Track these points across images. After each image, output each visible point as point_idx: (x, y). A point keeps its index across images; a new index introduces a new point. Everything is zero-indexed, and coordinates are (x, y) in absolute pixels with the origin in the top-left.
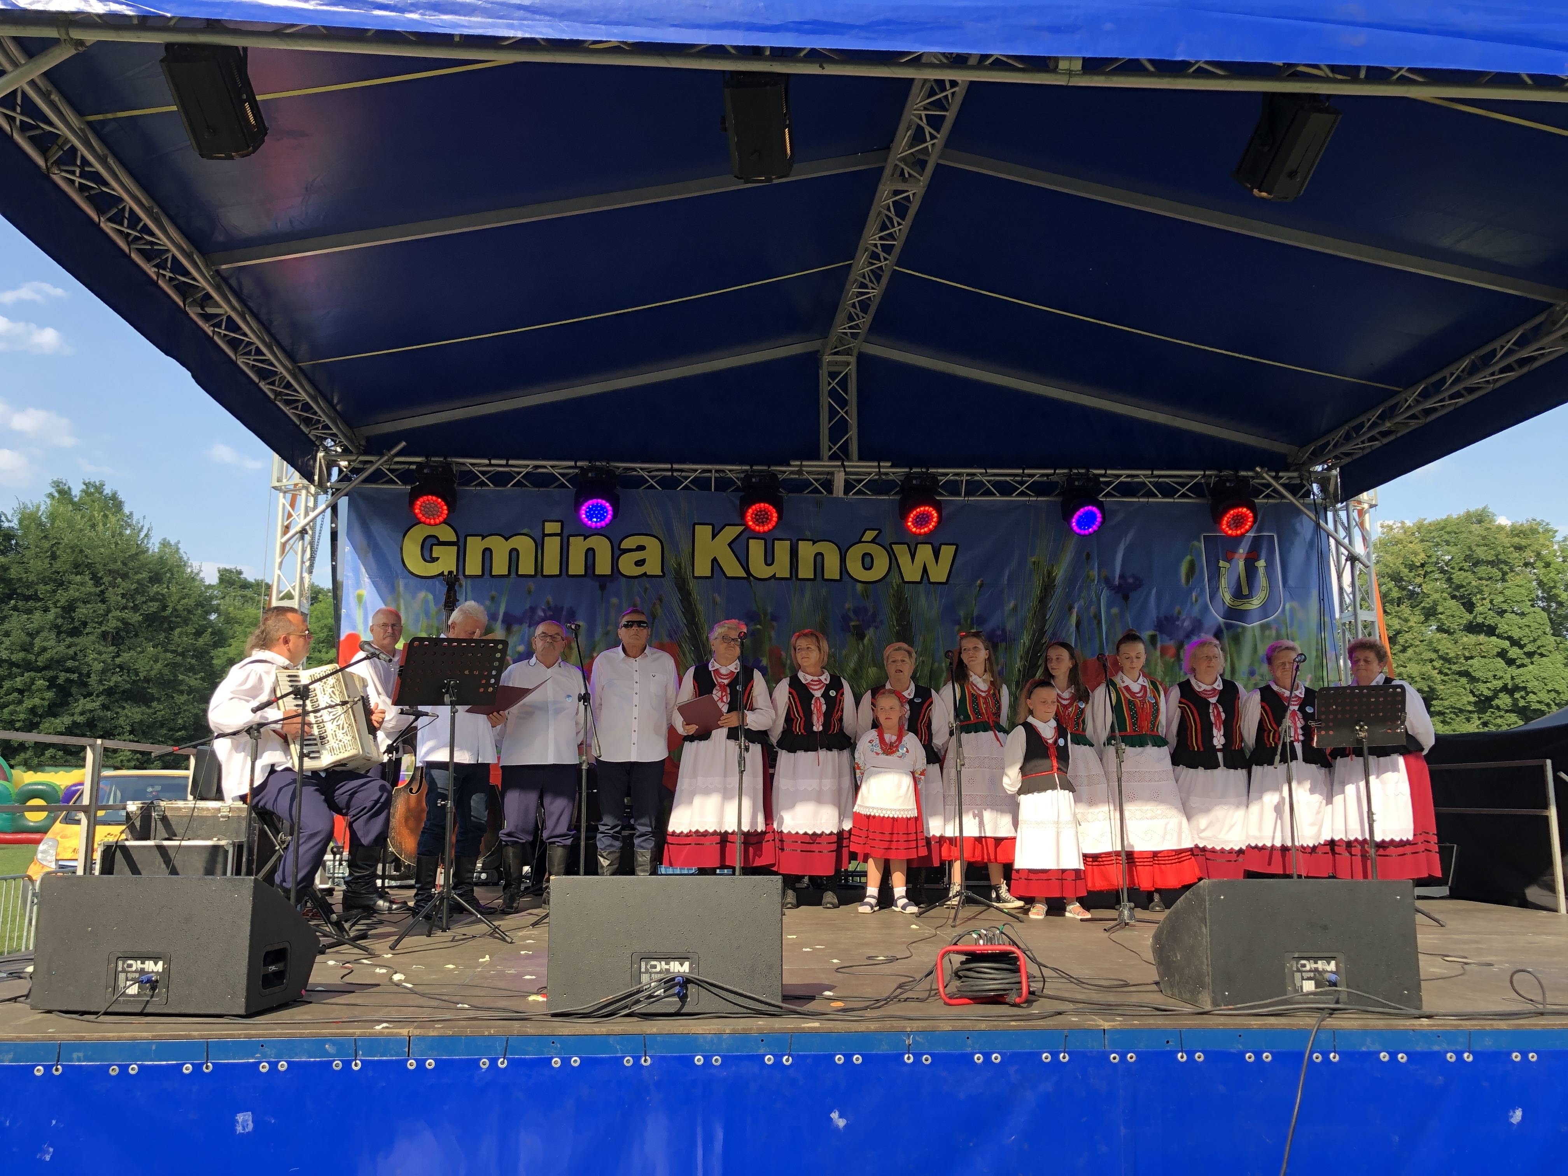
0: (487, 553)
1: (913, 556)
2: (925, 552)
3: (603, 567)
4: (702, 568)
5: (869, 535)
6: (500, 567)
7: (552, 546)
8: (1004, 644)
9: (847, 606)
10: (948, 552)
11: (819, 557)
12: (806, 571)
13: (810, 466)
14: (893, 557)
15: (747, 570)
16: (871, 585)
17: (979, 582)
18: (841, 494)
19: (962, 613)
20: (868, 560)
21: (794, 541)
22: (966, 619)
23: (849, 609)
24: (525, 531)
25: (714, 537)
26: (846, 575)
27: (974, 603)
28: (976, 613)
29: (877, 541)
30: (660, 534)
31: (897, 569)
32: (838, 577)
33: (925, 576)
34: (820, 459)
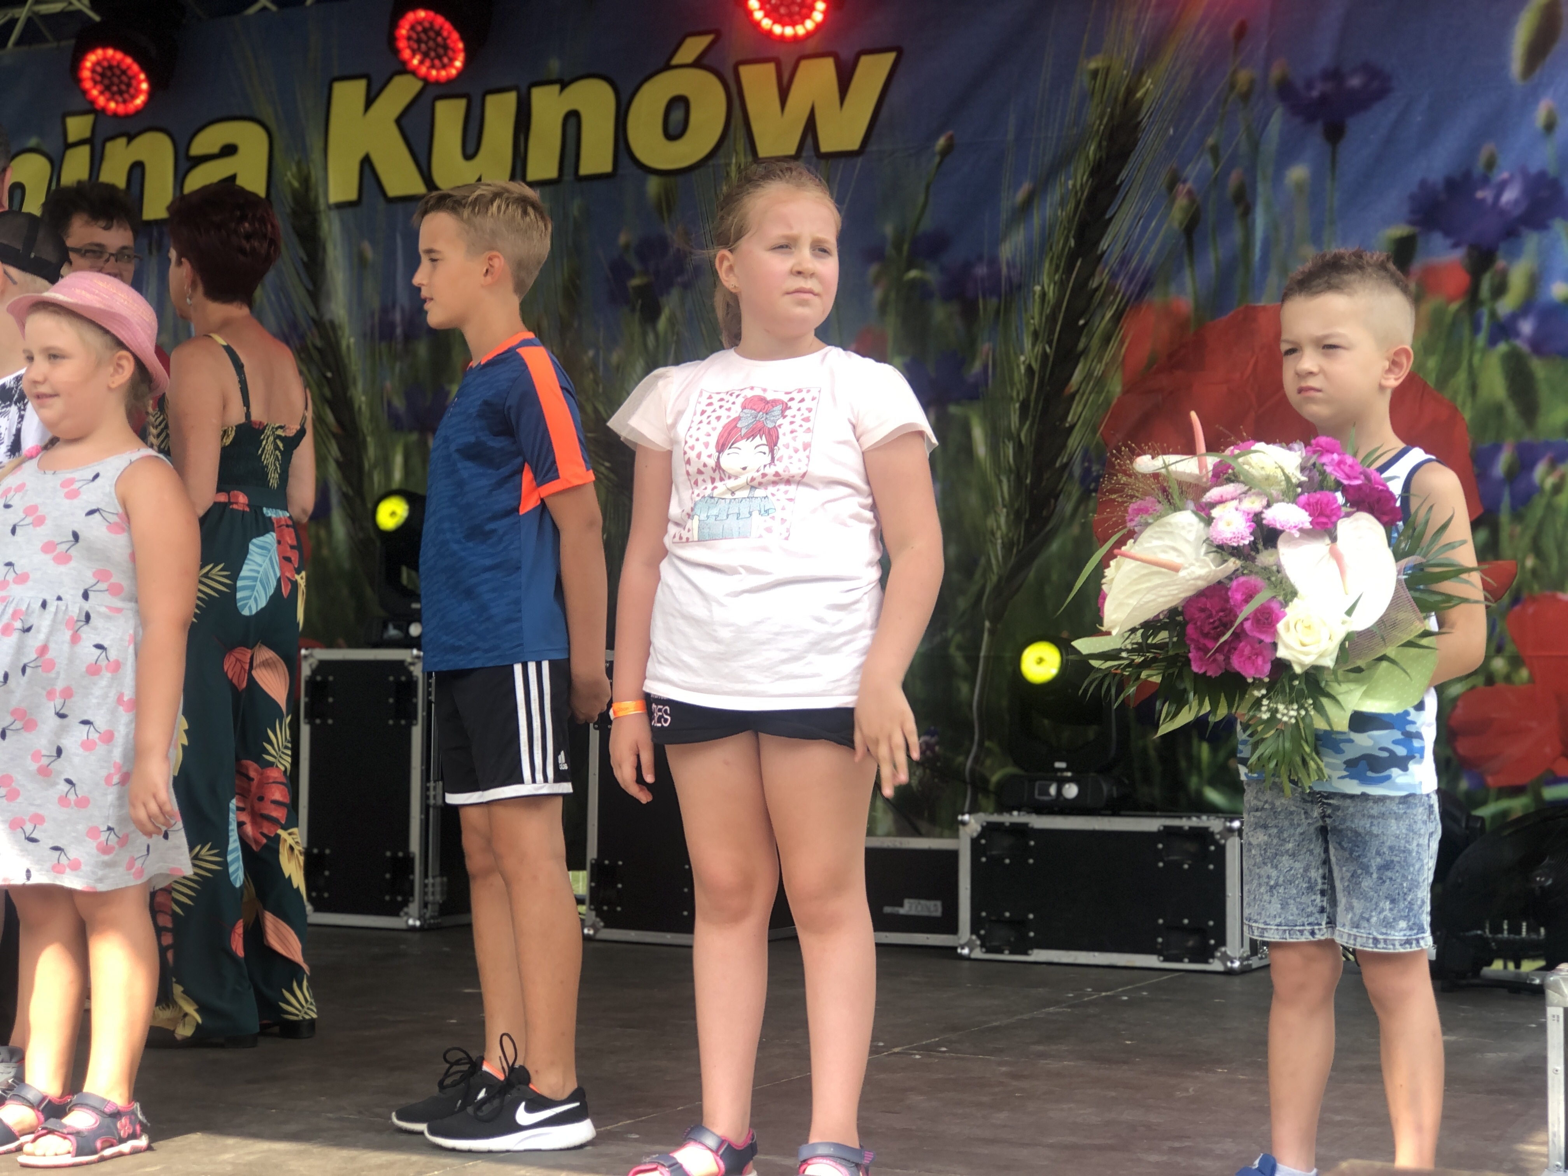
2: (816, 78)
5: (691, 49)
8: (993, 302)
9: (623, 239)
10: (872, 73)
11: (572, 124)
14: (735, 100)
15: (428, 179)
16: (680, 179)
17: (941, 142)
19: (889, 229)
20: (677, 115)
22: (898, 246)
23: (627, 247)
24: (33, 142)
25: (369, 103)
26: (625, 160)
27: (921, 199)
28: (927, 224)
29: (706, 61)
30: (267, 112)
31: (741, 133)
32: (607, 168)
33: (809, 141)
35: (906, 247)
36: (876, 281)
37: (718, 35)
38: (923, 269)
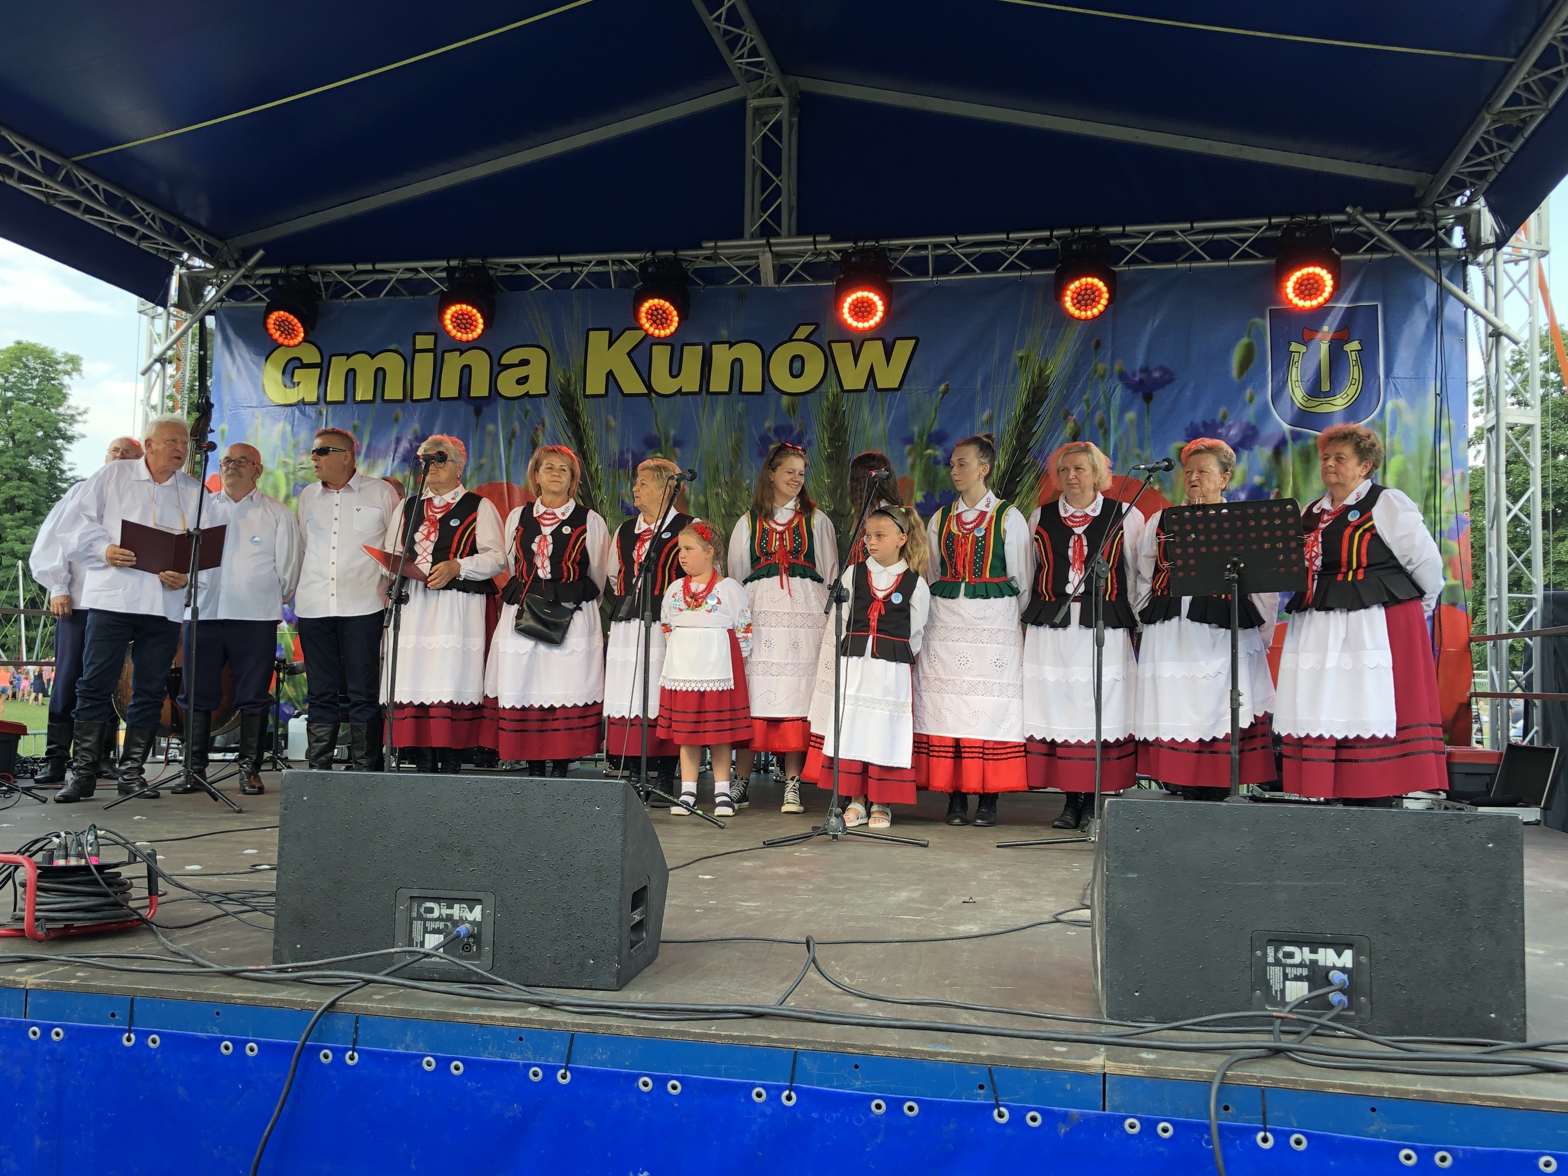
0: (351, 376)
1: (856, 358)
2: (873, 351)
3: (480, 387)
4: (596, 385)
5: (803, 330)
6: (364, 392)
7: (424, 364)
9: (766, 425)
10: (903, 349)
11: (737, 365)
12: (720, 382)
13: (728, 247)
14: (830, 360)
15: (649, 386)
16: (800, 397)
17: (942, 387)
18: (770, 283)
19: (916, 429)
20: (797, 365)
21: (707, 345)
22: (921, 437)
23: (769, 429)
24: (393, 347)
25: (611, 343)
26: (768, 386)
27: (933, 414)
28: (936, 427)
29: (811, 339)
30: (546, 344)
31: (834, 376)
32: (759, 389)
33: (871, 382)
34: (740, 236)
35: (925, 438)
36: (909, 454)
37: (818, 326)
38: (935, 449)
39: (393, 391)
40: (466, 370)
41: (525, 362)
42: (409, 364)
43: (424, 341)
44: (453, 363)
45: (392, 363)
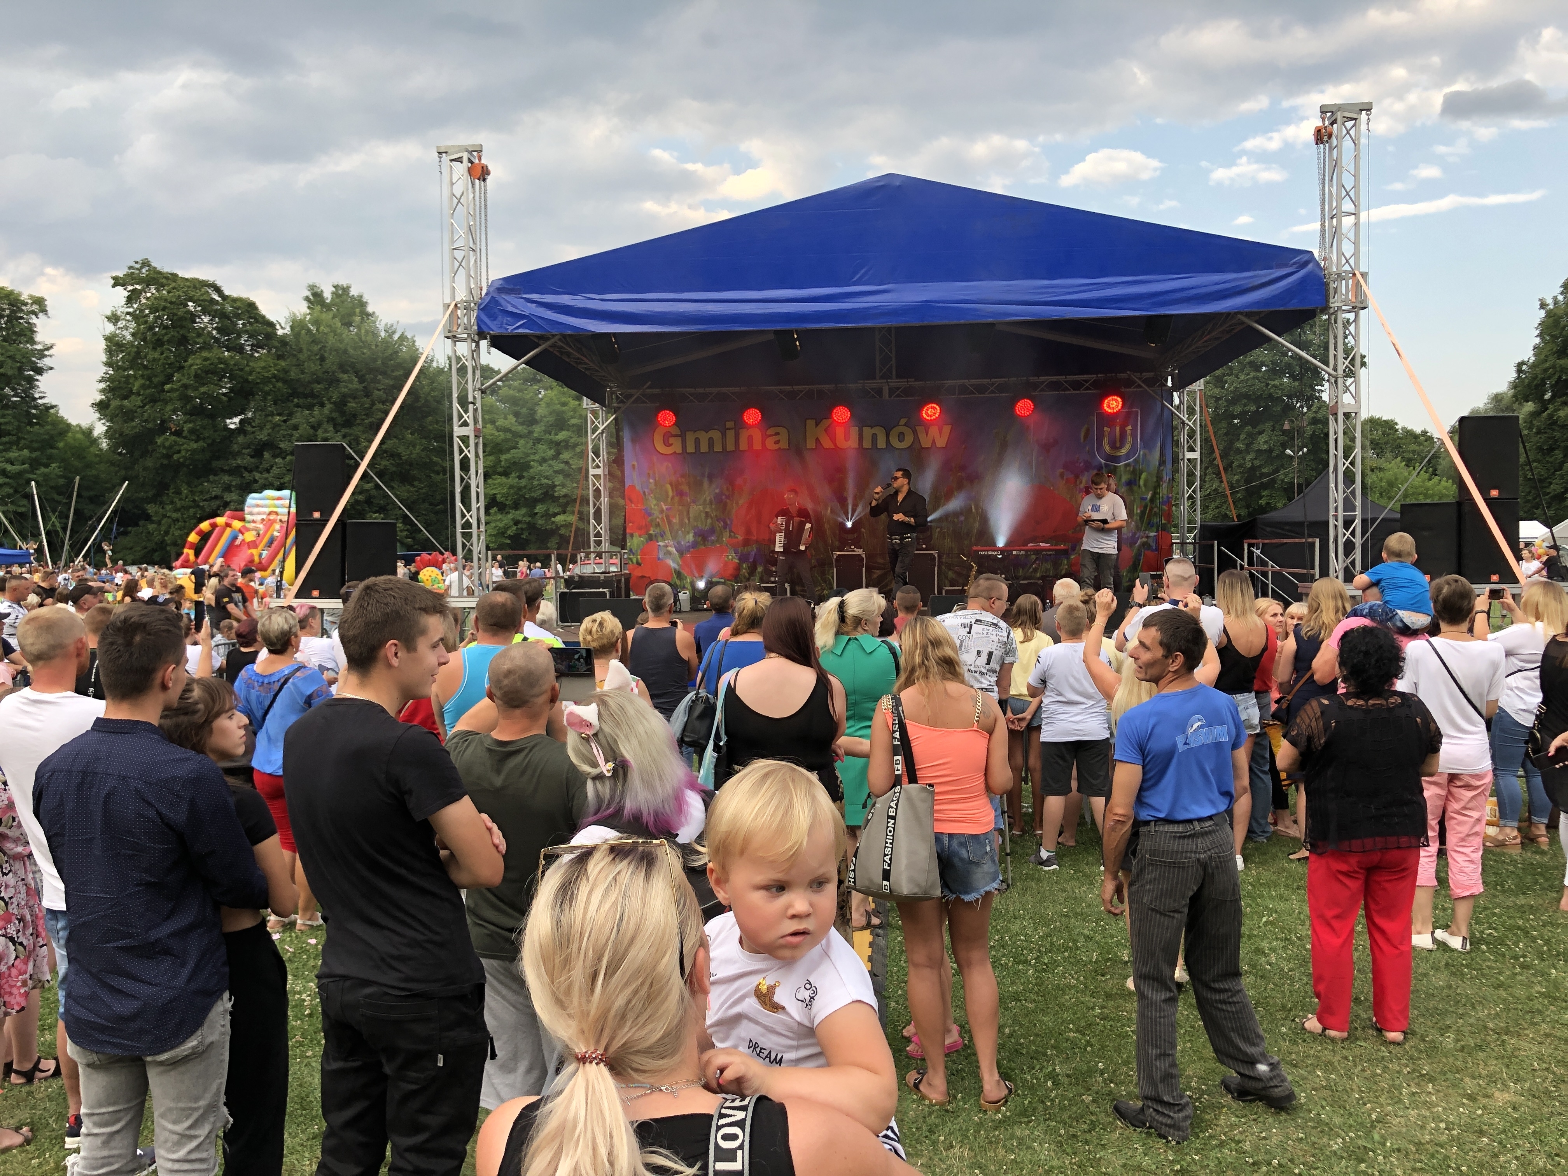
0: (697, 441)
1: (927, 433)
2: (935, 430)
3: (757, 446)
4: (811, 444)
5: (903, 421)
6: (704, 448)
7: (730, 435)
10: (948, 429)
11: (874, 436)
12: (867, 443)
13: (869, 383)
14: (915, 432)
15: (835, 444)
16: (903, 451)
18: (887, 397)
19: (954, 465)
20: (901, 436)
21: (862, 427)
25: (817, 425)
26: (889, 446)
29: (907, 425)
30: (787, 425)
31: (917, 442)
32: (885, 447)
33: (934, 444)
34: (874, 378)
39: (718, 448)
40: (750, 438)
41: (777, 434)
42: (724, 435)
43: (730, 424)
44: (744, 435)
45: (716, 434)
